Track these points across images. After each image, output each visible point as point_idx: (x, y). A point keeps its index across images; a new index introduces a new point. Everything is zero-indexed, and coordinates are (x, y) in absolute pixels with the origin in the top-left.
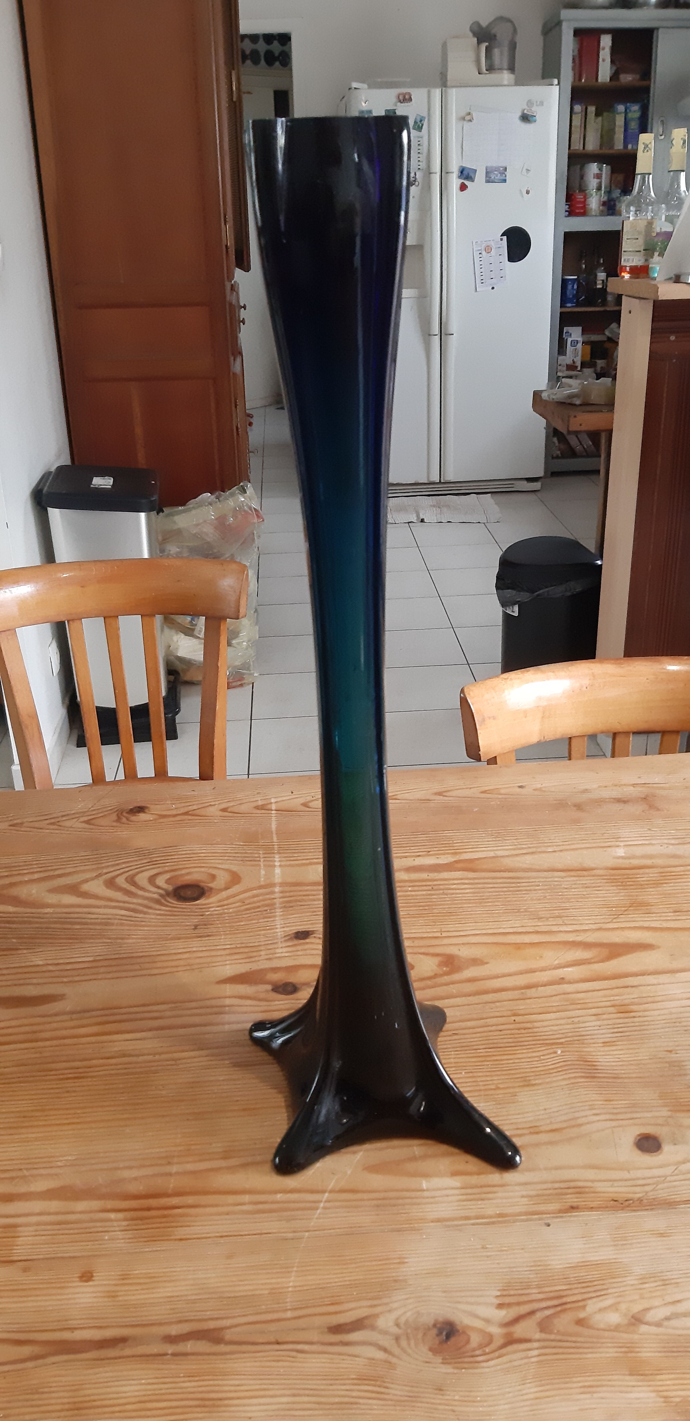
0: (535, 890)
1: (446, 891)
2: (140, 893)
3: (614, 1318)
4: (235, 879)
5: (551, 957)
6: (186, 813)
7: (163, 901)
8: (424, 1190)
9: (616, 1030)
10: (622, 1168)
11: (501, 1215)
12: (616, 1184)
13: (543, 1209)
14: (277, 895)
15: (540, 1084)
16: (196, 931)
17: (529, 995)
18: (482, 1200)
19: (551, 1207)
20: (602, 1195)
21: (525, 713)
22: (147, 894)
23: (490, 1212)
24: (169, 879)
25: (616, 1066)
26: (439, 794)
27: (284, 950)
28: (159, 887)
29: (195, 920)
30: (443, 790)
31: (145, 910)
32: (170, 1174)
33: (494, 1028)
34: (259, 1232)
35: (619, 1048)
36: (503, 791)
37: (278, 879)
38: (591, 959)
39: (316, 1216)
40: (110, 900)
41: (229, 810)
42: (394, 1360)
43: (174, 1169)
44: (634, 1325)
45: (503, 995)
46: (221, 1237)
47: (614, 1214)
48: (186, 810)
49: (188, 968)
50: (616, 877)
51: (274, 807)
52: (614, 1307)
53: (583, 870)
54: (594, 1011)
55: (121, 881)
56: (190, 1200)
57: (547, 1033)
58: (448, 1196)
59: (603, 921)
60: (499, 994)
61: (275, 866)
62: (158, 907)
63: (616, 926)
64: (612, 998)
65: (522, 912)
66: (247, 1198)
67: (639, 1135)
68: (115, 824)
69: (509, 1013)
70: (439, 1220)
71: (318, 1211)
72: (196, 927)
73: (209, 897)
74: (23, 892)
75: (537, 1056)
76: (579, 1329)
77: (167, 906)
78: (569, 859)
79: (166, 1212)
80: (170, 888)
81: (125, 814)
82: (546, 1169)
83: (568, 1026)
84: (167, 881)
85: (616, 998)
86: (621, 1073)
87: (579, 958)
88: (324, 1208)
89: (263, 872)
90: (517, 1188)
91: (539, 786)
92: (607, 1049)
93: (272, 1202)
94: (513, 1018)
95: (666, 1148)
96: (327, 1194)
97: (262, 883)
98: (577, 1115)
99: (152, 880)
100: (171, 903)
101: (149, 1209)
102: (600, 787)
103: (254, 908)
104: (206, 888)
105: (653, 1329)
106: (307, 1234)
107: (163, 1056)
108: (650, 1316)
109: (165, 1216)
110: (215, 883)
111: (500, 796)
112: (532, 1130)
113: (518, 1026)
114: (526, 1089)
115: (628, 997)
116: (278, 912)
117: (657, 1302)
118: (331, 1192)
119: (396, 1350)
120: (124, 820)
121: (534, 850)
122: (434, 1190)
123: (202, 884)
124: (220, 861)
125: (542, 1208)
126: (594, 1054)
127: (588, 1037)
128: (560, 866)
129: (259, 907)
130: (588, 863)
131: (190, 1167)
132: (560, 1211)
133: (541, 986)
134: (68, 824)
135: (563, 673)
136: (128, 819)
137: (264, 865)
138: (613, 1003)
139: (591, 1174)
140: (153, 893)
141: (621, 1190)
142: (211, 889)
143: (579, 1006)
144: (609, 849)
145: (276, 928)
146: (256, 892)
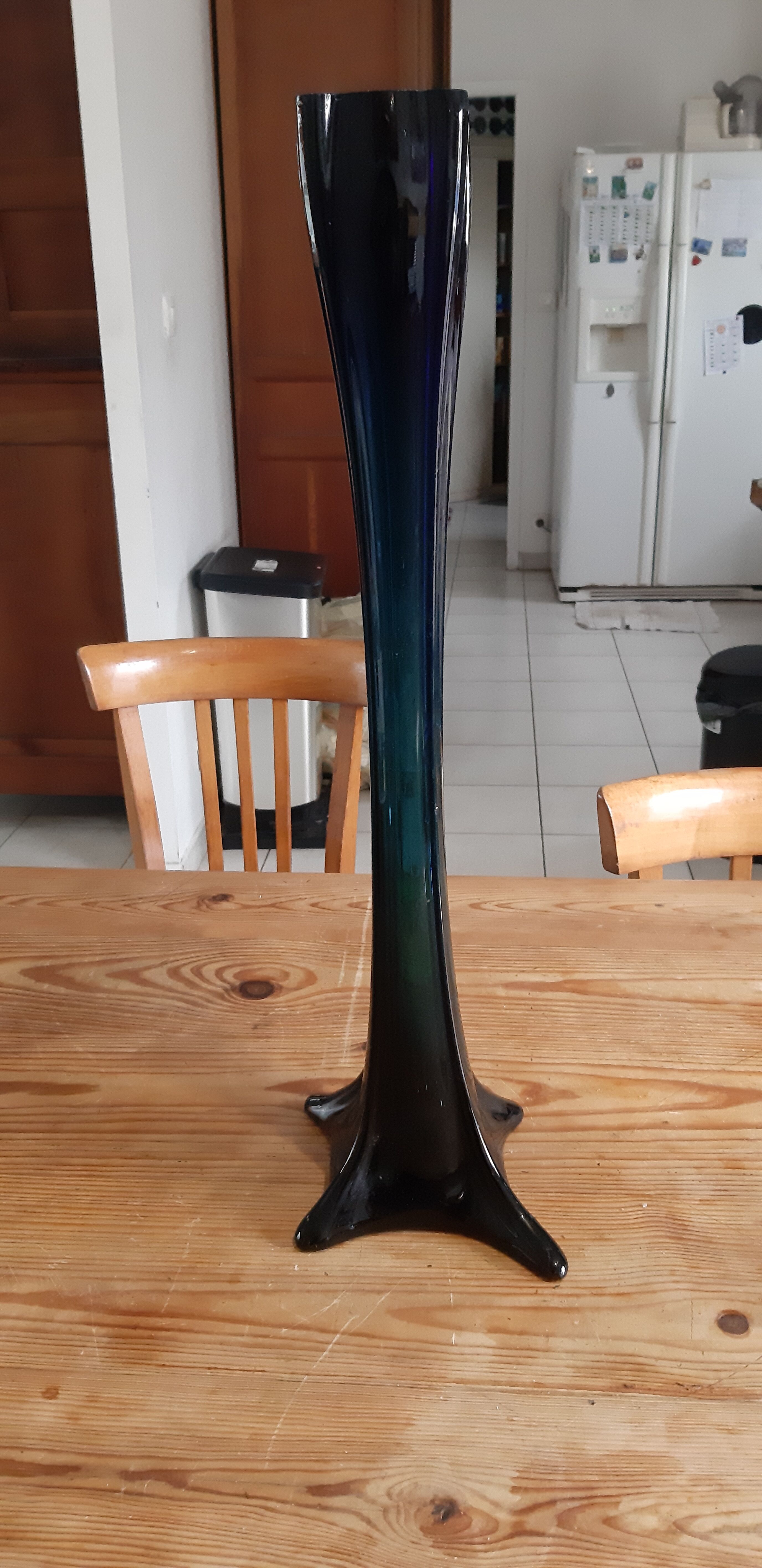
0: (652, 1021)
1: (546, 1013)
2: (204, 985)
3: (650, 1522)
4: (311, 978)
5: (656, 1097)
6: (273, 905)
7: (226, 996)
8: (452, 1345)
9: (719, 1187)
10: (696, 1347)
11: (538, 1385)
12: (684, 1365)
13: (591, 1383)
14: (351, 1000)
15: (615, 1240)
16: (256, 1031)
17: (621, 1138)
18: (519, 1364)
19: (600, 1383)
20: (663, 1376)
21: (677, 824)
22: (210, 987)
23: (526, 1379)
24: (239, 973)
25: (711, 1228)
26: (562, 906)
27: (348, 1060)
28: (224, 981)
29: (257, 1019)
30: (567, 901)
31: (205, 1003)
32: (167, 1292)
33: (573, 1170)
34: (253, 1368)
35: (719, 1208)
36: (637, 908)
37: (357, 983)
38: (704, 1103)
39: (321, 1359)
40: (170, 990)
41: (320, 905)
42: (376, 1534)
43: (173, 1287)
44: (674, 1533)
45: (592, 1135)
46: (209, 1368)
47: (675, 1400)
48: (273, 901)
49: (238, 1070)
50: (753, 1014)
51: (369, 906)
52: (653, 1509)
53: (715, 1003)
54: (696, 1163)
55: (186, 971)
56: (183, 1323)
57: (635, 1183)
58: (478, 1354)
59: (728, 1062)
60: (586, 1132)
61: (357, 969)
62: (220, 1001)
63: (742, 1069)
64: (721, 1151)
65: (632, 1044)
66: (247, 1329)
67: (724, 1312)
68: (194, 911)
69: (595, 1155)
70: (462, 1381)
71: (325, 1353)
72: (255, 1027)
73: (277, 996)
74: (79, 974)
75: (617, 1208)
76: (605, 1528)
77: (229, 1001)
78: (701, 989)
79: (153, 1333)
80: (237, 983)
81: (206, 901)
82: (601, 1338)
83: (663, 1177)
84: (236, 976)
85: (726, 1151)
86: (715, 1238)
87: (688, 1101)
88: (331, 1351)
89: (342, 974)
90: (564, 1355)
91: (680, 906)
92: (705, 1207)
93: (275, 1337)
94: (598, 1162)
95: (754, 1330)
96: (338, 1336)
97: (339, 986)
98: (652, 1279)
99: (219, 973)
100: (235, 999)
101: (135, 1327)
102: (753, 912)
103: (324, 1012)
104: (276, 986)
105: (697, 1542)
106: (306, 1377)
107: (189, 1163)
108: (697, 1526)
109: (152, 1338)
110: (287, 981)
111: (632, 914)
112: (594, 1291)
113: (601, 1171)
114: (596, 1243)
115: (740, 1150)
116: (350, 1019)
117: (708, 1510)
118: (343, 1333)
119: (382, 1524)
120: (204, 907)
121: (659, 976)
122: (465, 1346)
123: (273, 982)
124: (297, 959)
125: (589, 1382)
126: (687, 1212)
127: (682, 1192)
128: (686, 996)
129: (329, 1011)
130: (723, 995)
131: (190, 1287)
132: (611, 1389)
133: (638, 1129)
134: (143, 907)
135: (726, 781)
136: (208, 907)
137: (346, 967)
138: (722, 1156)
139: (656, 1350)
140: (218, 986)
141: (690, 1373)
142: (281, 988)
143: (679, 1156)
144: (752, 982)
145: (344, 1036)
146: (329, 995)
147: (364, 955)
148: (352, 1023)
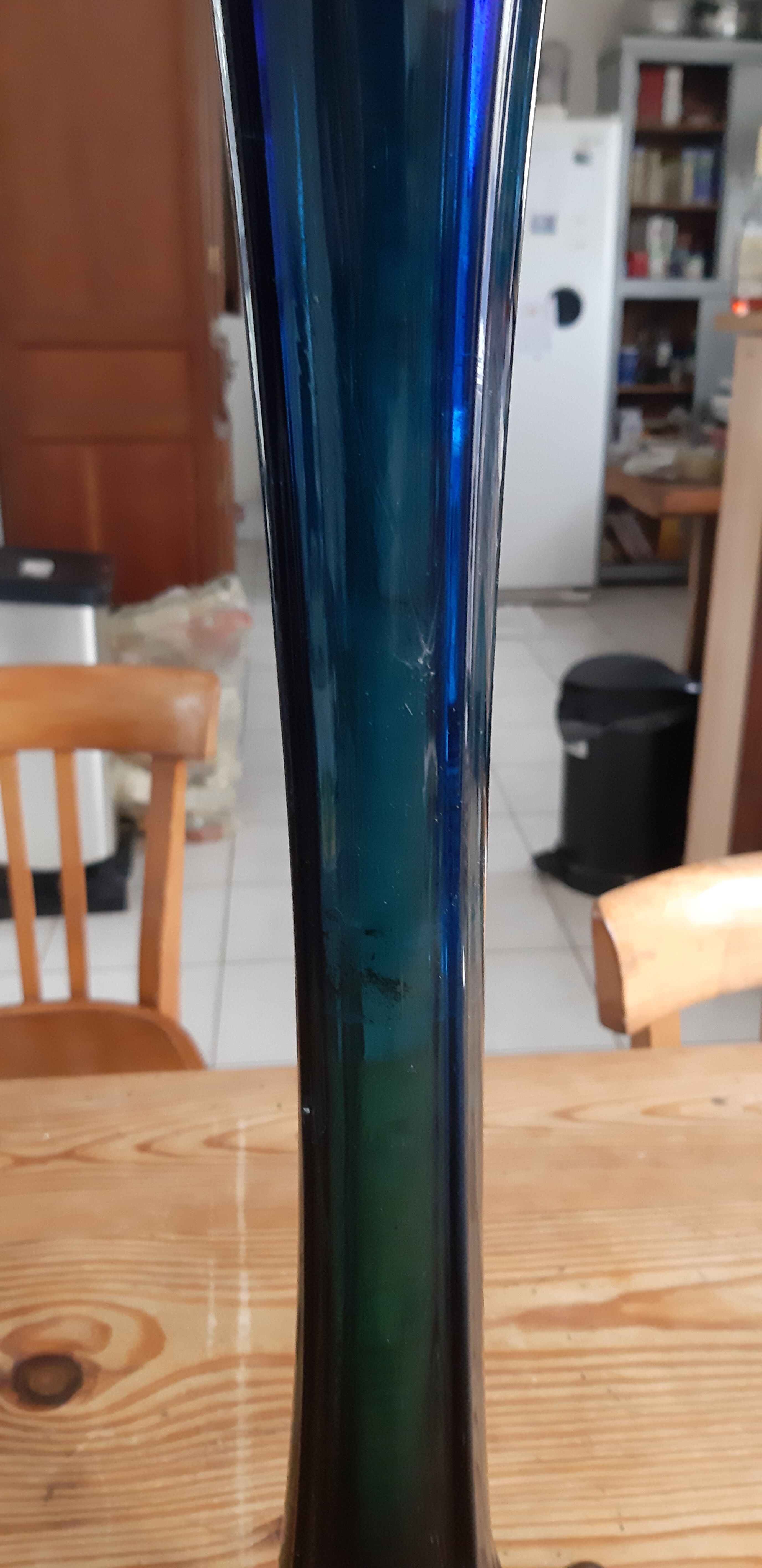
1: (614, 1388)
4: (152, 1340)
6: (68, 1155)
14: (241, 1393)
16: (49, 1506)
26: (565, 1115)
29: (51, 1471)
30: (572, 1104)
36: (685, 1110)
37: (243, 1345)
41: (154, 1149)
48: (69, 1144)
51: (242, 1141)
61: (239, 1302)
72: (48, 1494)
73: (89, 1395)
80: (7, 1365)
84: (5, 1345)
89: (212, 1321)
97: (210, 1355)
103: (187, 1434)
104: (85, 1367)
110: (107, 1352)
116: (242, 1448)
123: (78, 1355)
124: (124, 1286)
129: (198, 1430)
137: (216, 1302)
142: (96, 1369)
146: (195, 1382)
147: (249, 1266)
148: (247, 1460)
